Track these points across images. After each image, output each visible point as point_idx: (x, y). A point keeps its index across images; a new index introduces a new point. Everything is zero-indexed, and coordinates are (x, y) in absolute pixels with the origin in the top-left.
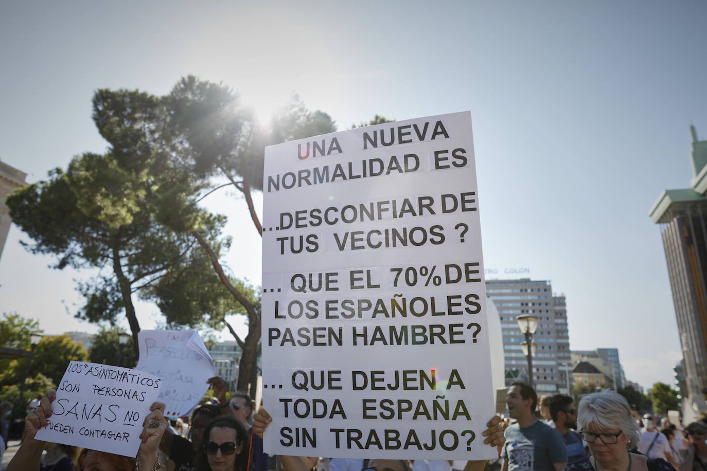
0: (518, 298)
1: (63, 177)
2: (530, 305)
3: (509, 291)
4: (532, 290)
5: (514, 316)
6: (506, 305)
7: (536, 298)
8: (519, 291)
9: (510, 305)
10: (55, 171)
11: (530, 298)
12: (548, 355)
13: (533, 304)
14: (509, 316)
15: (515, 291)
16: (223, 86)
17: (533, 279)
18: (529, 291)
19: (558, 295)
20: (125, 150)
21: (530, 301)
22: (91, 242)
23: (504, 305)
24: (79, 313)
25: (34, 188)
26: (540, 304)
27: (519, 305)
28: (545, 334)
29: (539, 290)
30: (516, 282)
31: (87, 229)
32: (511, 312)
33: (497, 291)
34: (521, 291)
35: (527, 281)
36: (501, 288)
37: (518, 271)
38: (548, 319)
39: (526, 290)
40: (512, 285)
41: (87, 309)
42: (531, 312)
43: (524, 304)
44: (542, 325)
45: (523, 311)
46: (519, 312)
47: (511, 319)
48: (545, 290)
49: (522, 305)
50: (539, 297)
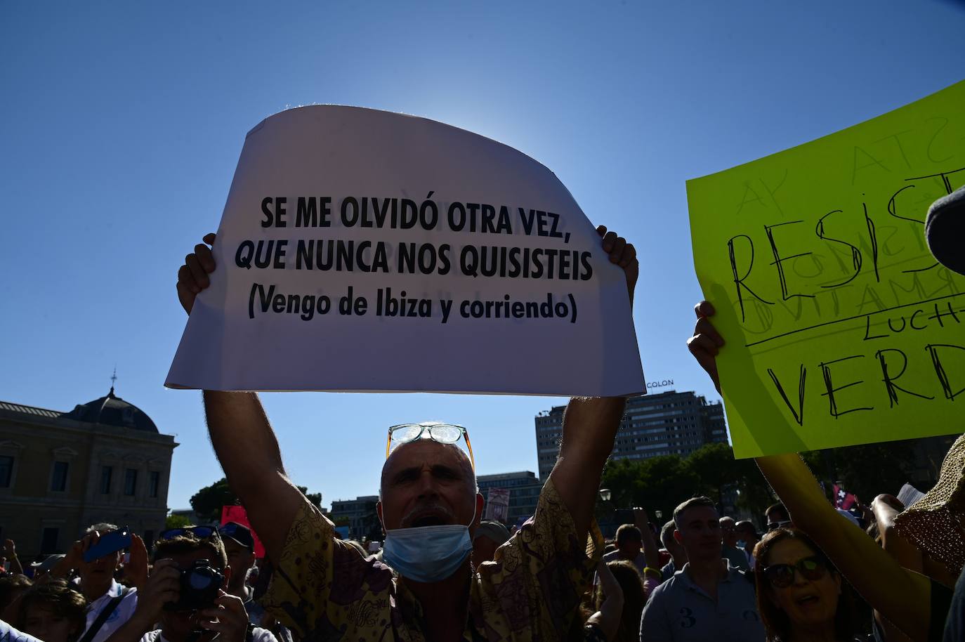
0: (661, 415)
2: (675, 421)
3: (653, 408)
4: (676, 405)
5: (658, 435)
6: (650, 423)
7: (681, 412)
8: (662, 407)
9: (654, 423)
11: (674, 413)
13: (678, 420)
14: (653, 435)
15: (658, 408)
17: (678, 392)
18: (672, 405)
21: (674, 416)
23: (647, 424)
26: (685, 419)
27: (663, 422)
29: (683, 404)
30: (660, 396)
32: (655, 431)
34: (664, 406)
35: (673, 393)
37: (661, 384)
38: (695, 434)
39: (669, 406)
40: (653, 401)
42: (676, 428)
43: (668, 420)
44: (688, 442)
45: (667, 429)
46: (664, 430)
47: (656, 439)
48: (690, 403)
49: (666, 421)
50: (684, 411)
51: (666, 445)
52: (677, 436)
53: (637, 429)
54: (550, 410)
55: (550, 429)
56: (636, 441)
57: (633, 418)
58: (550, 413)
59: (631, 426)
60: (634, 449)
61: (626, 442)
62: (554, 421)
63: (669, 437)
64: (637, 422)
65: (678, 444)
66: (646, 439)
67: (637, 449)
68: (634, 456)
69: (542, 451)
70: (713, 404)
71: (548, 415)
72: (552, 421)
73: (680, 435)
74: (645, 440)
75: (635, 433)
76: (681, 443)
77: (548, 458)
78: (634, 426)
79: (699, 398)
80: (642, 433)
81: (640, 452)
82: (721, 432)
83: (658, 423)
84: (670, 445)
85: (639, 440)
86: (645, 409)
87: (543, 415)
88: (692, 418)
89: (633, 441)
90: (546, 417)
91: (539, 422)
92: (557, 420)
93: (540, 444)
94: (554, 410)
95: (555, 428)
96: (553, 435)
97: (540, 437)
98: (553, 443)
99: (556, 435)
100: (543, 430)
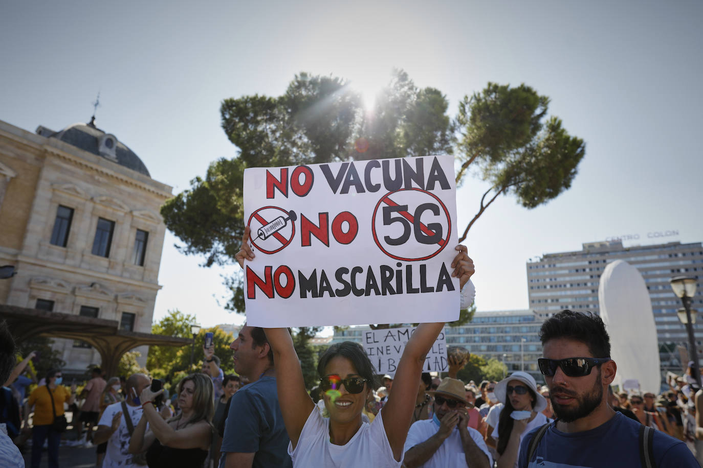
0: (667, 264)
1: (203, 183)
2: (682, 271)
3: (655, 257)
4: (684, 255)
5: (663, 284)
6: (653, 273)
7: (689, 262)
8: (667, 256)
9: (658, 272)
10: (196, 180)
11: (681, 263)
13: (687, 270)
14: (657, 284)
15: (663, 257)
16: (333, 78)
17: (683, 242)
18: (680, 255)
20: (252, 152)
21: (683, 266)
22: (231, 240)
23: (650, 273)
24: (228, 305)
25: (181, 197)
26: (694, 269)
27: (669, 272)
29: (692, 254)
30: (663, 246)
31: (227, 229)
32: (659, 280)
33: (640, 258)
34: (670, 256)
35: (677, 245)
36: (644, 255)
37: (664, 234)
39: (676, 255)
40: (658, 250)
41: (234, 301)
43: (675, 270)
47: (660, 288)
48: (700, 254)
49: (673, 271)
50: (694, 262)
54: (542, 257)
55: (541, 274)
58: (542, 260)
62: (547, 266)
69: (534, 295)
71: (539, 261)
72: (544, 266)
77: (540, 301)
83: (663, 272)
86: (648, 258)
87: (534, 261)
90: (537, 262)
91: (530, 267)
92: (550, 266)
93: (531, 288)
94: (546, 257)
95: (547, 273)
96: (544, 280)
97: (532, 281)
98: (545, 287)
99: (548, 280)
100: (534, 274)
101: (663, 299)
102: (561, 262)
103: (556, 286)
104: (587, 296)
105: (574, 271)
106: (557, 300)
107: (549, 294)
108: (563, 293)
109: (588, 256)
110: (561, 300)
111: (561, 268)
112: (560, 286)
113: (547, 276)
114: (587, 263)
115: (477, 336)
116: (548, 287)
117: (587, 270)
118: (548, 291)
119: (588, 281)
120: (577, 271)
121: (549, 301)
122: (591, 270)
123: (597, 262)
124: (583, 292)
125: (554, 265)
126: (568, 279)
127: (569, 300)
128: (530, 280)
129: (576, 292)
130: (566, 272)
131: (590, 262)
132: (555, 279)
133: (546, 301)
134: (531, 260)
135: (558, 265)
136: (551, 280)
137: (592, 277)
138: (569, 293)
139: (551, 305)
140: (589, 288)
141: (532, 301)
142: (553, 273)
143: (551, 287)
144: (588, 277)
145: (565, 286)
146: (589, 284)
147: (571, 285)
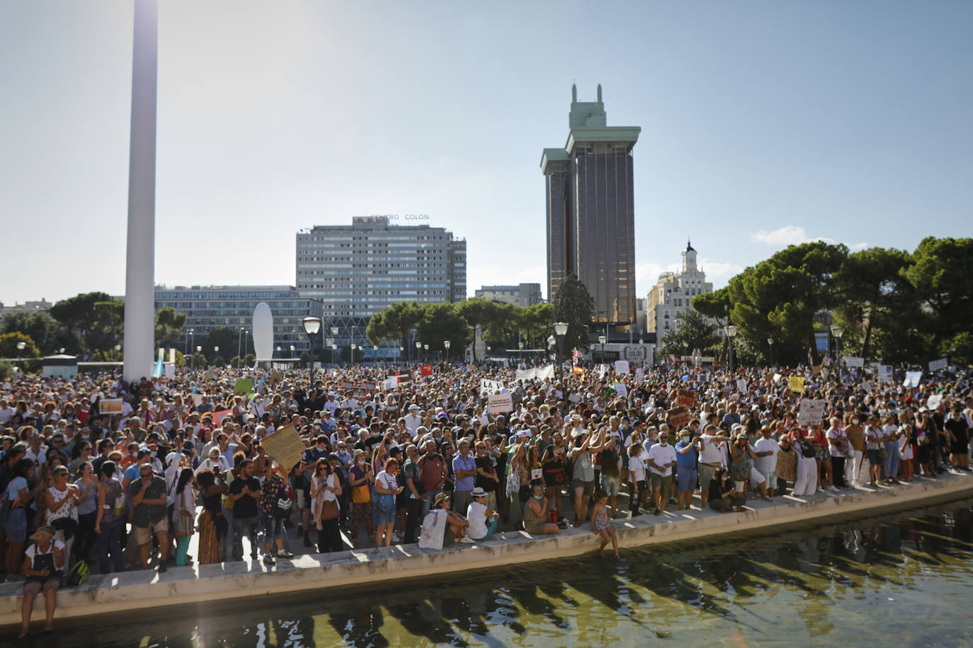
0: (415, 245)
2: (425, 252)
3: (407, 238)
4: (428, 238)
5: (410, 262)
6: (404, 252)
7: (431, 245)
8: (416, 238)
9: (407, 252)
11: (425, 245)
12: (439, 299)
13: (428, 252)
14: (405, 262)
15: (412, 238)
17: (431, 226)
18: (425, 238)
19: (460, 239)
21: (426, 248)
23: (401, 252)
26: (435, 251)
27: (415, 252)
28: (438, 280)
29: (434, 238)
30: (415, 228)
32: (407, 259)
33: (395, 238)
34: (418, 238)
35: (426, 228)
36: (399, 235)
38: (441, 265)
39: (423, 238)
40: (410, 232)
42: (425, 259)
43: (420, 251)
44: (435, 272)
45: (418, 258)
46: (415, 259)
47: (407, 266)
48: (440, 238)
49: (418, 252)
50: (434, 245)
51: (415, 272)
52: (425, 266)
53: (391, 256)
54: (312, 228)
55: (310, 246)
56: (389, 266)
57: (389, 245)
58: (312, 231)
59: (386, 252)
60: (386, 272)
61: (380, 265)
62: (315, 239)
63: (418, 265)
64: (392, 249)
65: (426, 272)
66: (398, 265)
67: (390, 273)
68: (386, 279)
69: (301, 266)
70: (459, 240)
71: (309, 233)
72: (312, 239)
73: (428, 265)
74: (396, 265)
75: (389, 259)
76: (428, 272)
77: (306, 273)
78: (389, 252)
79: (448, 233)
80: (395, 259)
81: (392, 276)
82: (462, 265)
83: (411, 252)
84: (418, 272)
85: (392, 265)
86: (401, 238)
87: (304, 232)
88: (441, 251)
89: (386, 265)
90: (307, 234)
91: (300, 238)
92: (318, 239)
93: (299, 260)
94: (316, 229)
95: (315, 246)
96: (312, 252)
97: (300, 253)
98: (312, 259)
99: (315, 253)
100: (303, 246)
101: (408, 276)
102: (329, 236)
103: (322, 259)
104: (349, 270)
105: (339, 246)
106: (322, 273)
107: (315, 266)
108: (328, 266)
109: (353, 233)
110: (325, 273)
111: (329, 242)
112: (326, 259)
113: (315, 249)
114: (351, 239)
115: (237, 310)
116: (315, 259)
117: (351, 246)
118: (315, 263)
119: (350, 256)
120: (342, 245)
121: (315, 273)
122: (354, 245)
123: (360, 238)
124: (345, 266)
125: (322, 239)
126: (333, 252)
127: (333, 273)
128: (299, 252)
129: (340, 266)
130: (333, 246)
131: (354, 238)
132: (322, 252)
133: (312, 273)
134: (302, 230)
135: (326, 239)
136: (318, 252)
137: (354, 252)
138: (333, 266)
139: (316, 277)
140: (350, 263)
141: (299, 273)
142: (320, 246)
143: (318, 259)
144: (351, 252)
145: (330, 259)
146: (351, 259)
147: (336, 259)
